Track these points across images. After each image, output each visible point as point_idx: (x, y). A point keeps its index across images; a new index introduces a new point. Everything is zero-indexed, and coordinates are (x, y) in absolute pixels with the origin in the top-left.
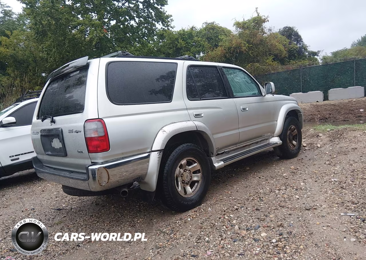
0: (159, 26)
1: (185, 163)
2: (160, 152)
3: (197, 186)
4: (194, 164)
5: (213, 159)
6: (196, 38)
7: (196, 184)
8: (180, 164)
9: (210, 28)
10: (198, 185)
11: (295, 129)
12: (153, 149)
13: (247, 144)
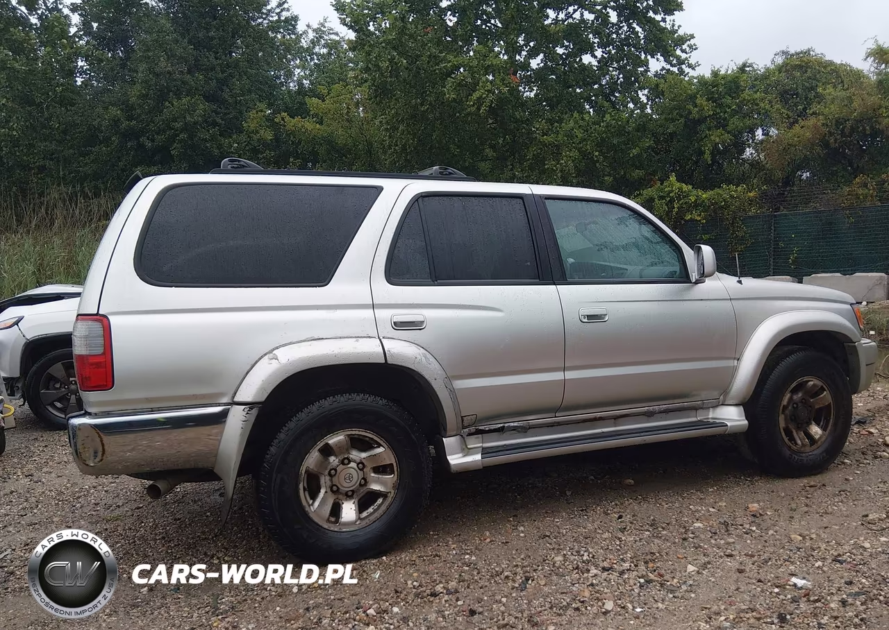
0: (656, 64)
1: (339, 442)
2: (251, 409)
3: (380, 506)
4: (377, 447)
5: (448, 442)
6: (747, 94)
7: (380, 501)
8: (320, 444)
9: (796, 65)
10: (382, 503)
11: (822, 389)
12: (236, 399)
13: (599, 415)
